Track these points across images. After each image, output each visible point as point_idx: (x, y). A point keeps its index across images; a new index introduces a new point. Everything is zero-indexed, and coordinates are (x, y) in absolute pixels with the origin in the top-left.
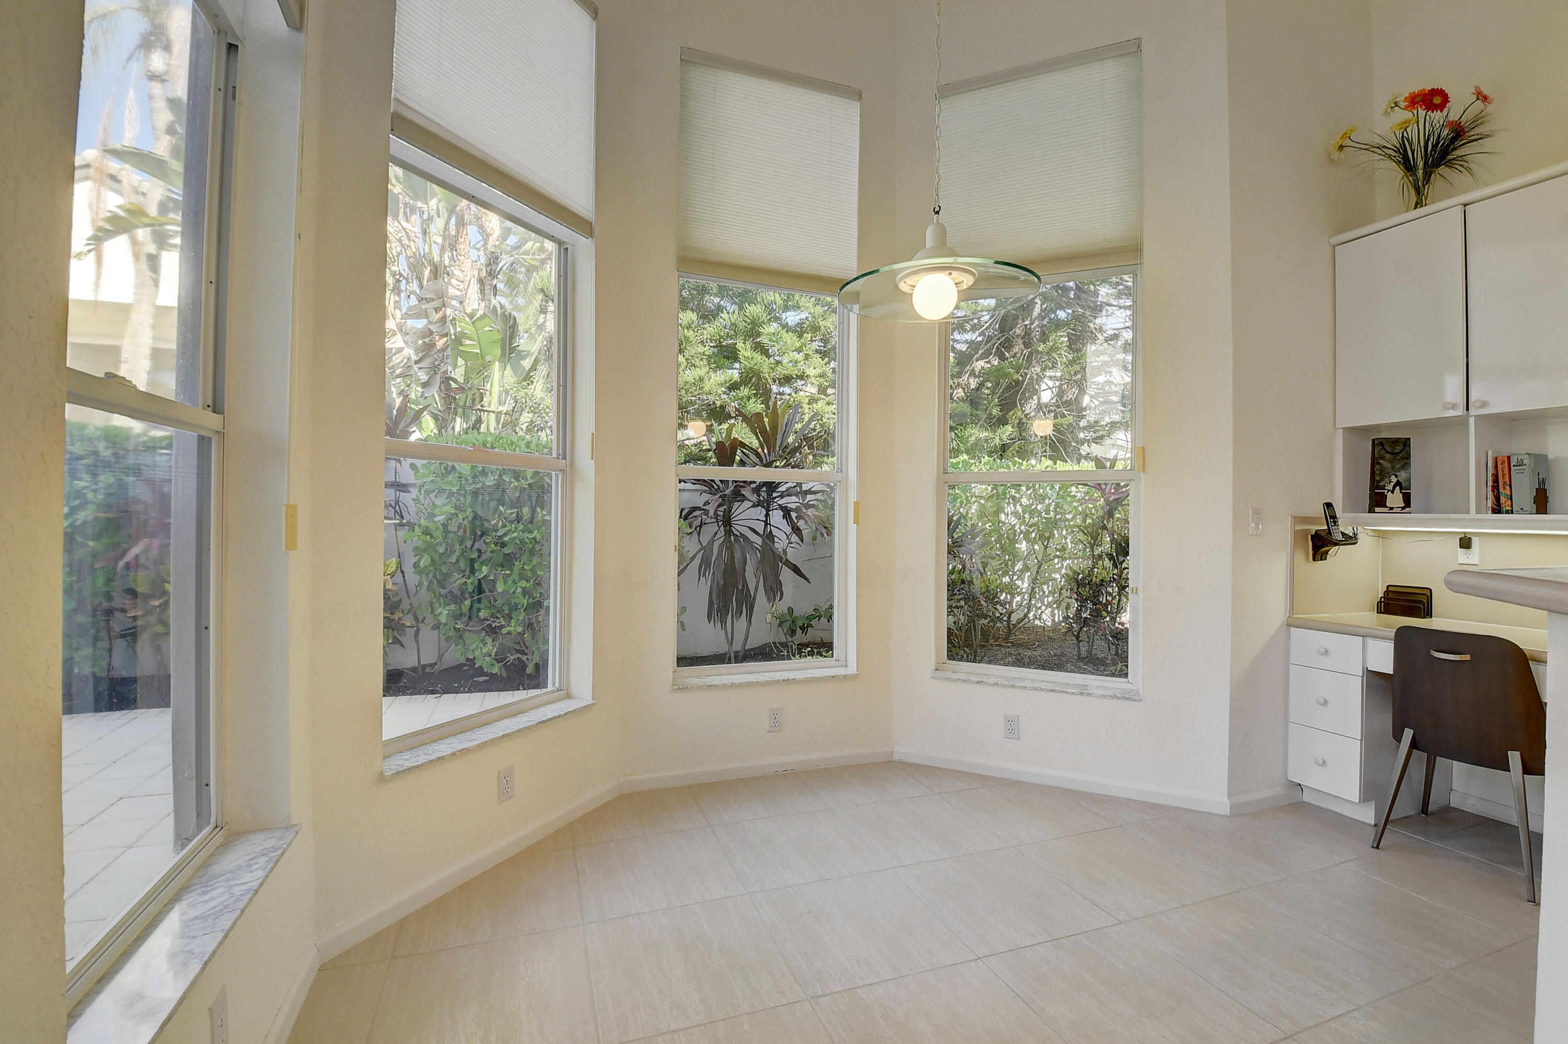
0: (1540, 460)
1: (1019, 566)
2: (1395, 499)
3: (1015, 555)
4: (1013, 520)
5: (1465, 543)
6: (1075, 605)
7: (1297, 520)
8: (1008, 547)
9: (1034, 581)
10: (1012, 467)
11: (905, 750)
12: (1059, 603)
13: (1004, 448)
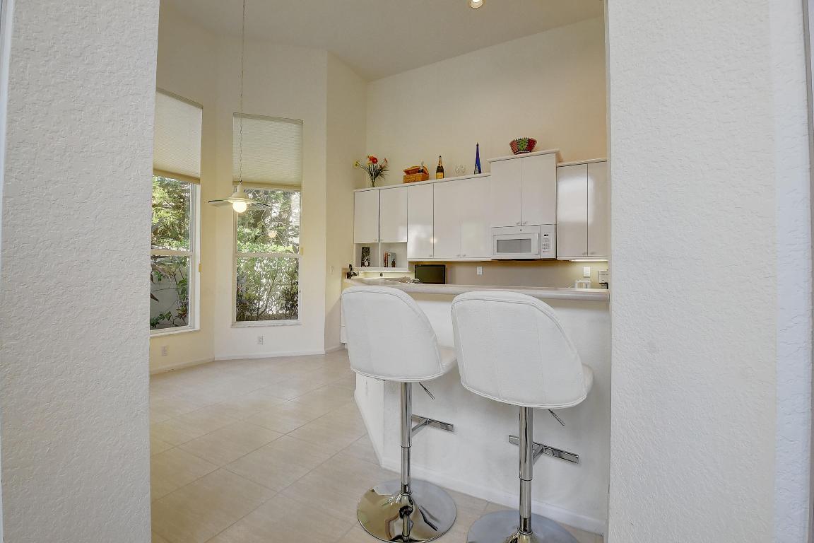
0: (394, 254)
1: (263, 289)
2: (366, 263)
3: (261, 285)
4: (260, 270)
5: (381, 275)
6: (284, 302)
7: (344, 269)
8: (258, 282)
9: (268, 295)
10: (259, 247)
11: (218, 356)
12: (278, 303)
13: (256, 237)
